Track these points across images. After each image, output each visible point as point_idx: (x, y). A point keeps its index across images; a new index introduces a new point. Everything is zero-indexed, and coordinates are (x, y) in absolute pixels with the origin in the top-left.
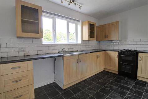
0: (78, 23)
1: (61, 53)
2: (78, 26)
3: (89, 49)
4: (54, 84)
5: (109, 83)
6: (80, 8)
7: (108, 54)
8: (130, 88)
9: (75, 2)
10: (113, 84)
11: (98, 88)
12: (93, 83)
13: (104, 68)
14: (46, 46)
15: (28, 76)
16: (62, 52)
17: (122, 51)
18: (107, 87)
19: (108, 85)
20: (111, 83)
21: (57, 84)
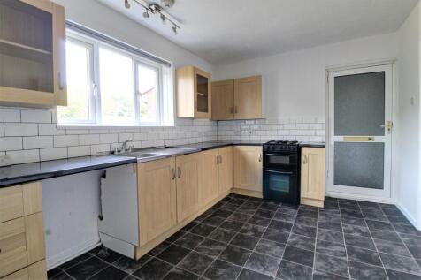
0: (165, 68)
1: (121, 155)
2: (165, 77)
3: (192, 141)
4: (101, 252)
5: (250, 222)
6: (174, 29)
7: (239, 151)
8: (291, 225)
9: (163, 12)
10: (259, 221)
11: (227, 236)
12: (213, 229)
13: (232, 189)
14: (69, 132)
15: (25, 233)
16: (123, 152)
17: (269, 143)
18: (246, 231)
19: (247, 225)
20: (254, 221)
21: (109, 250)
